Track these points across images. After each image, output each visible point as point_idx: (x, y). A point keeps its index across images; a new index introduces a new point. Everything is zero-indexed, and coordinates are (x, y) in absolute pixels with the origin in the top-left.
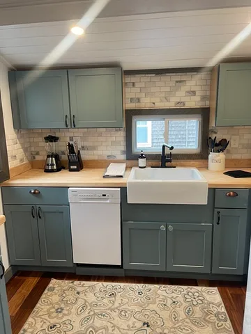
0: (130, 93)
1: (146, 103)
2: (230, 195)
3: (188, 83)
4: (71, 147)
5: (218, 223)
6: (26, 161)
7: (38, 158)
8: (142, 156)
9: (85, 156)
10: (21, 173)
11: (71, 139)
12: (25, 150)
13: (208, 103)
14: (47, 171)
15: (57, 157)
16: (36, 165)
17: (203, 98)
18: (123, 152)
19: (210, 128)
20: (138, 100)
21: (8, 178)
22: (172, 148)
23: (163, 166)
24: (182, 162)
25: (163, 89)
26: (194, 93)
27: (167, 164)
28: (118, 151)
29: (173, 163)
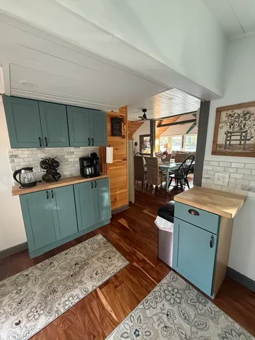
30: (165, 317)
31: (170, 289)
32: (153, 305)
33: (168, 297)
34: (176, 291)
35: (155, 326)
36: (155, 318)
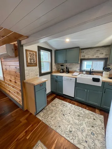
0: (82, 54)
1: (86, 57)
2: (110, 85)
3: (101, 51)
4: (67, 68)
5: (105, 93)
6: (56, 70)
7: (59, 70)
8: (84, 71)
9: (70, 70)
10: (55, 72)
11: (66, 66)
12: (57, 68)
13: (107, 56)
14: (60, 73)
15: (63, 70)
16: (59, 71)
17: (106, 55)
18: (79, 70)
19: (108, 64)
20: (84, 56)
21: (52, 73)
22: (93, 69)
23: (90, 74)
24: (97, 74)
25: (92, 53)
26: (103, 53)
27: (91, 74)
28: (78, 69)
29: (93, 74)
30: (53, 118)
31: (44, 117)
32: (50, 123)
33: (47, 117)
34: (44, 115)
35: (56, 121)
36: (54, 121)
